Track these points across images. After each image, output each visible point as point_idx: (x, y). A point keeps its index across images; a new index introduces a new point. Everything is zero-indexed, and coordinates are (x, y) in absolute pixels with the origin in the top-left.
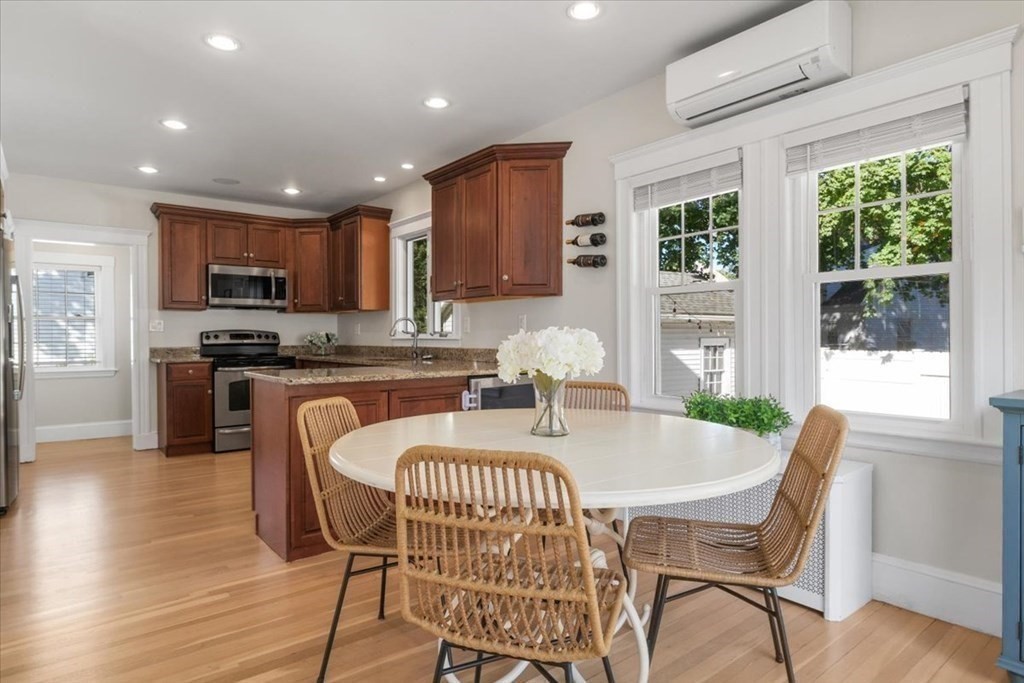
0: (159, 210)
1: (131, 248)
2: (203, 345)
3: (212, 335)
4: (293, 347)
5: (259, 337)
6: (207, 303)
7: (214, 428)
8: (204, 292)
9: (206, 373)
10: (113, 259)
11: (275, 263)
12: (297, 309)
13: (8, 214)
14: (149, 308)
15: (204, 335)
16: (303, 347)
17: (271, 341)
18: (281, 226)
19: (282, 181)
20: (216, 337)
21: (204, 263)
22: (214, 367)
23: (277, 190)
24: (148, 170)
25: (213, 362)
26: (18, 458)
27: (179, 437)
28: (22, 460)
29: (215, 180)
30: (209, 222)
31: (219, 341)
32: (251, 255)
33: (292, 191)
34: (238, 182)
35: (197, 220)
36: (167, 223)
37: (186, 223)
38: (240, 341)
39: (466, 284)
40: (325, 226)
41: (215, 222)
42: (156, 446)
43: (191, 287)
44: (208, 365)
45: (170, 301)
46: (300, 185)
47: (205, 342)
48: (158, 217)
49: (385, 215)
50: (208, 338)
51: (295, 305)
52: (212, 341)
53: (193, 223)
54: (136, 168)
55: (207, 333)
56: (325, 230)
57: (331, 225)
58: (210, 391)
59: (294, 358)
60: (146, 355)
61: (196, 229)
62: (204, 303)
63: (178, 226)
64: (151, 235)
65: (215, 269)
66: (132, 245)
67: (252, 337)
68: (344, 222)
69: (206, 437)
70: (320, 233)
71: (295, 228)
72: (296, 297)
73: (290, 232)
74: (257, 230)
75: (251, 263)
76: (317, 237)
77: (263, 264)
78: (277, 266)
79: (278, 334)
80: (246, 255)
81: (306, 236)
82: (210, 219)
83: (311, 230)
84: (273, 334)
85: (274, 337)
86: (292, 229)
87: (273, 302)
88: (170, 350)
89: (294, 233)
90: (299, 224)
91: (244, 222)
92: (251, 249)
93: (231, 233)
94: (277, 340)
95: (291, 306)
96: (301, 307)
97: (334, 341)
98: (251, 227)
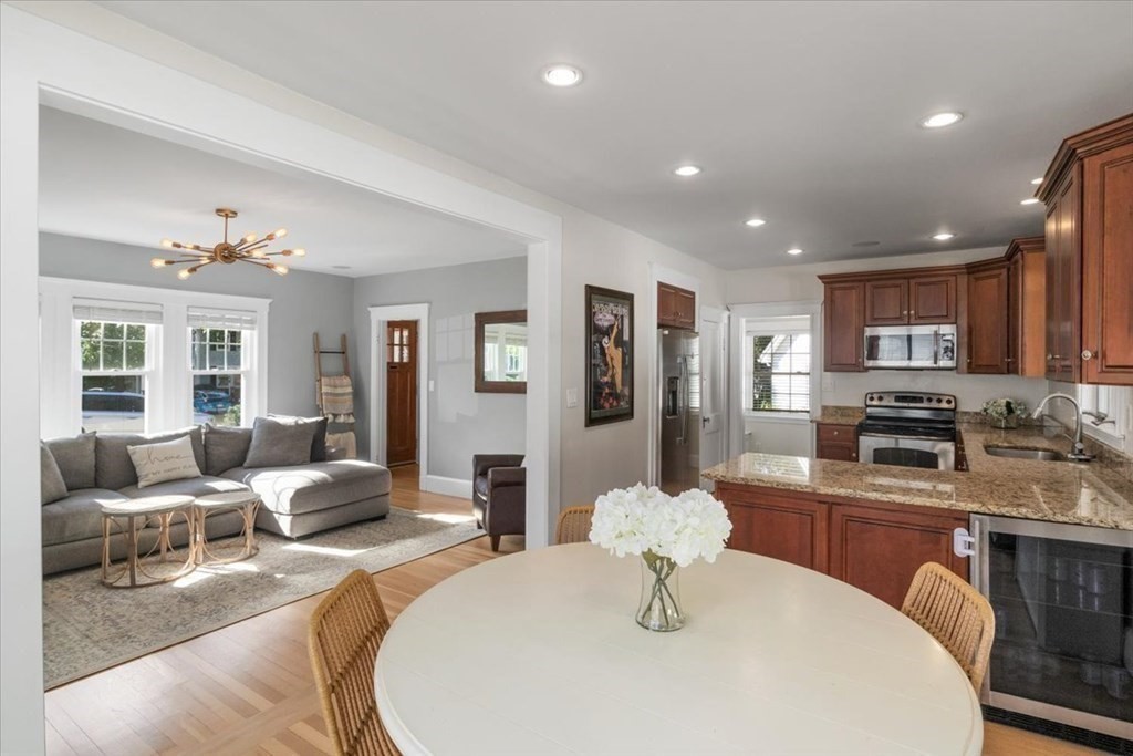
3: (875, 396)
6: (863, 365)
11: (941, 320)
12: (969, 370)
14: (821, 370)
17: (942, 406)
18: (951, 275)
19: (934, 229)
20: (880, 399)
21: (863, 326)
22: (859, 431)
23: (925, 238)
24: (795, 252)
25: (858, 427)
30: (868, 285)
31: (884, 403)
33: (943, 236)
35: (855, 284)
36: (828, 292)
37: (845, 289)
38: (906, 405)
40: (1004, 266)
41: (874, 283)
43: (849, 351)
44: (853, 428)
45: (829, 364)
46: (952, 228)
47: (869, 403)
50: (872, 398)
52: (876, 403)
54: (785, 252)
55: (872, 394)
58: (854, 455)
59: (954, 429)
61: (854, 293)
62: (861, 365)
67: (921, 400)
70: (997, 276)
71: (969, 273)
72: (970, 356)
73: (963, 280)
74: (920, 284)
75: (912, 321)
76: (995, 281)
77: (927, 321)
78: (945, 321)
79: (954, 397)
80: (906, 312)
81: (981, 283)
82: (869, 281)
83: (987, 273)
84: (947, 398)
85: (949, 402)
86: (966, 276)
87: (936, 363)
88: (838, 408)
89: (969, 280)
90: (973, 269)
91: (905, 278)
92: (912, 306)
93: (891, 292)
94: (952, 406)
95: (964, 366)
96: (974, 368)
97: (1019, 412)
98: (913, 282)
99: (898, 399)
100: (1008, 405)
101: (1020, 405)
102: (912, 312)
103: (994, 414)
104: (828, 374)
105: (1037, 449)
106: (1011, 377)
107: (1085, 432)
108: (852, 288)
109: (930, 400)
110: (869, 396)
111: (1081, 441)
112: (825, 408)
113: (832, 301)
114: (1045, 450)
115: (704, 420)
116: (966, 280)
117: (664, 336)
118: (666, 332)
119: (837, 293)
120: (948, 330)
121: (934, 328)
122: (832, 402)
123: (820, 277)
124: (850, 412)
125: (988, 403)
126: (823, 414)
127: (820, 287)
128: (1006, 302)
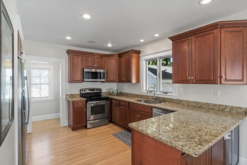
0: (69, 52)
1: (60, 64)
2: (81, 93)
4: (105, 93)
5: (97, 90)
6: (83, 81)
7: (86, 121)
8: (82, 77)
9: (84, 104)
10: (53, 66)
11: (101, 68)
12: (107, 81)
13: (24, 53)
14: (66, 82)
15: (81, 90)
16: (108, 92)
17: (99, 91)
18: (104, 56)
19: (107, 42)
20: (85, 90)
21: (82, 68)
22: (86, 102)
23: (105, 45)
24: (68, 38)
25: (86, 100)
26: (27, 132)
27: (76, 125)
28: (28, 133)
29: (88, 42)
31: (86, 92)
32: (96, 65)
33: (110, 45)
34: (95, 42)
35: (80, 55)
36: (72, 56)
37: (77, 56)
38: (91, 92)
39: (195, 78)
40: (116, 56)
41: (85, 55)
42: (67, 125)
43: (78, 76)
44: (85, 101)
45: (72, 80)
47: (82, 92)
48: (68, 54)
49: (138, 52)
50: (82, 91)
51: (107, 80)
52: (84, 92)
53: (79, 56)
54: (65, 37)
55: (82, 89)
56: (117, 57)
57: (119, 56)
58: (85, 109)
59: (109, 97)
60: (65, 97)
61: (80, 58)
62: (82, 81)
63: (75, 57)
64: (66, 59)
65: (86, 70)
66: (60, 63)
67: (94, 90)
68: (125, 55)
69: (84, 124)
70: (115, 58)
74: (97, 58)
76: (114, 60)
77: (99, 68)
80: (94, 65)
81: (111, 60)
84: (100, 89)
86: (107, 57)
89: (107, 59)
90: (109, 56)
91: (93, 55)
93: (90, 59)
94: (101, 91)
104: (67, 84)
123: (70, 50)
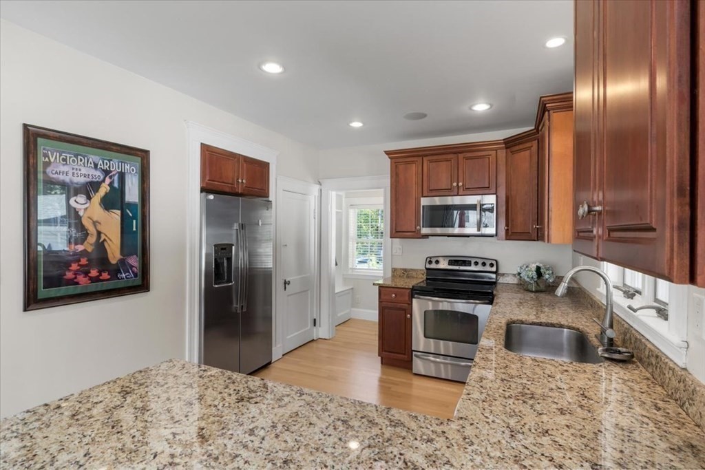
2: (427, 269)
3: (434, 261)
7: (412, 350)
9: (407, 298)
12: (506, 236)
17: (488, 269)
20: (437, 262)
21: (421, 196)
22: (412, 294)
23: (466, 109)
25: (412, 290)
27: (386, 351)
30: (425, 160)
31: (440, 266)
33: (481, 107)
36: (393, 166)
38: (459, 268)
40: (535, 138)
41: (430, 158)
43: (410, 220)
44: (407, 291)
45: (394, 231)
46: (488, 98)
47: (428, 266)
50: (431, 262)
51: (506, 232)
52: (435, 266)
54: (348, 125)
55: (430, 258)
56: (535, 143)
58: (409, 316)
61: (415, 167)
62: (419, 233)
65: (426, 201)
67: (469, 263)
69: (406, 357)
70: (529, 148)
71: (507, 148)
72: (507, 225)
73: (502, 154)
74: (467, 159)
75: (461, 192)
76: (527, 153)
77: (471, 192)
78: (487, 191)
79: (496, 261)
80: (455, 184)
81: (517, 156)
82: (427, 156)
83: (521, 147)
84: (490, 262)
85: (492, 265)
86: (505, 151)
87: (479, 230)
88: (405, 270)
89: (506, 153)
90: (510, 143)
91: (455, 153)
92: (461, 178)
93: (443, 165)
94: (494, 269)
95: (502, 233)
96: (511, 235)
97: (547, 276)
98: (461, 156)
99: (451, 263)
100: (538, 269)
101: (547, 270)
102: (460, 184)
103: (526, 278)
104: (397, 241)
105: (562, 326)
106: (539, 243)
107: (614, 310)
108: (413, 162)
109: (476, 263)
110: (428, 260)
111: (611, 326)
112: (394, 270)
113: (397, 175)
114: (569, 328)
115: (285, 283)
116: (505, 154)
117: (208, 201)
118: (211, 197)
119: (401, 167)
120: (490, 200)
121: (479, 197)
122: (400, 265)
123: (387, 153)
124: (414, 274)
125: (521, 268)
126: (393, 276)
127: (387, 162)
128: (536, 172)
